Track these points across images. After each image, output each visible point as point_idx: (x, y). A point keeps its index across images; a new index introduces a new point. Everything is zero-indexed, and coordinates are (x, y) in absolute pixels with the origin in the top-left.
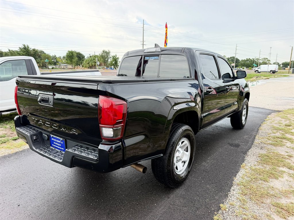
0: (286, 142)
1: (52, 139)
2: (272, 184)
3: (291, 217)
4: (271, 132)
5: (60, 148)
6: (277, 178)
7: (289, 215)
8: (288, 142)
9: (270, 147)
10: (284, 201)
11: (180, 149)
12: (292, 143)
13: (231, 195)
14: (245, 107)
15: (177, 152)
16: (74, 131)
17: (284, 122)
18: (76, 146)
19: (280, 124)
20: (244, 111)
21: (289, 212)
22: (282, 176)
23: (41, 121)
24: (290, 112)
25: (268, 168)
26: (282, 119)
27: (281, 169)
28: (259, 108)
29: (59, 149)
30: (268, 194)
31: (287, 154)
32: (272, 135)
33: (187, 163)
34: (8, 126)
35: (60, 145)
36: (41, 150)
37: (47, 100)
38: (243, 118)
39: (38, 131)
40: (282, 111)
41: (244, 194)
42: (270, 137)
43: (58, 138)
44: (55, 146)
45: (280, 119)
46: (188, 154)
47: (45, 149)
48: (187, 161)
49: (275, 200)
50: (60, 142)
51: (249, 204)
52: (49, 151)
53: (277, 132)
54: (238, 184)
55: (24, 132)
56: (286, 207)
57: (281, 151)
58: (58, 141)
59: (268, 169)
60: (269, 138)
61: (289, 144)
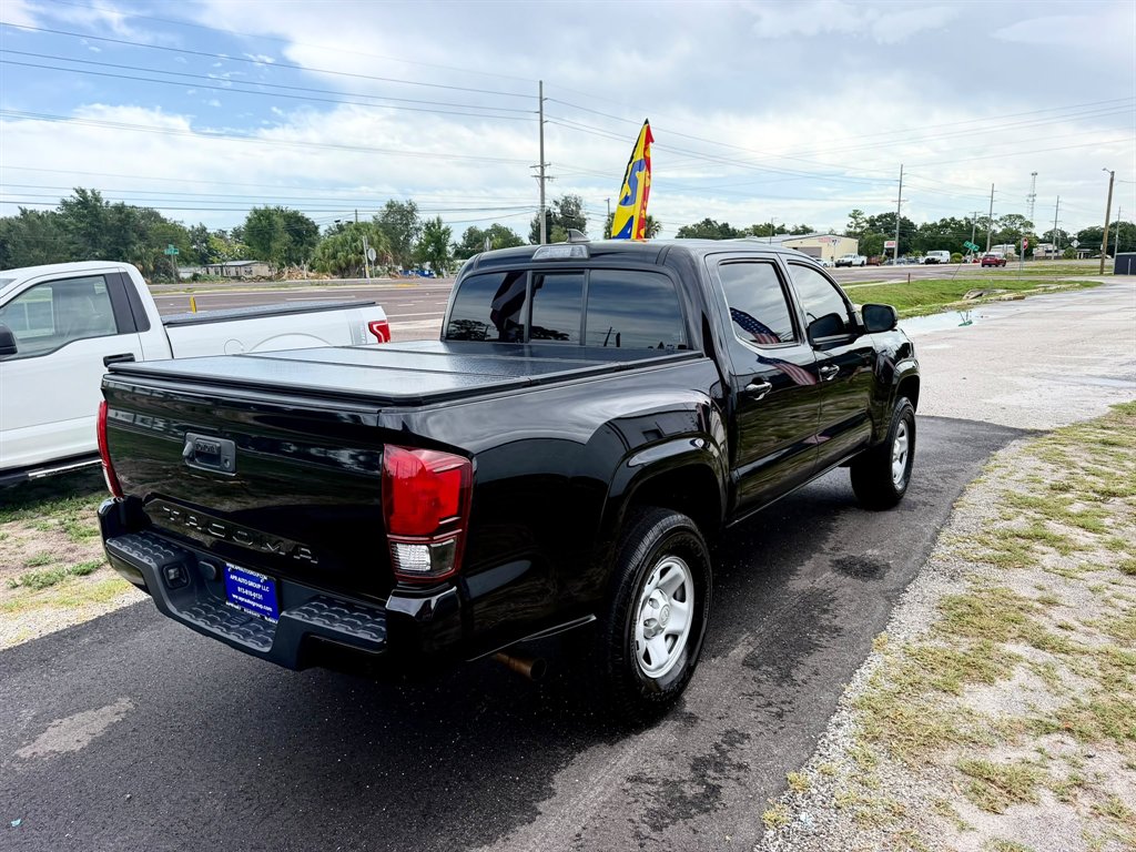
0: (1045, 549)
1: (233, 577)
2: (968, 702)
3: (1015, 806)
4: (997, 515)
5: (261, 606)
6: (988, 681)
7: (1008, 802)
8: (1052, 549)
9: (984, 570)
10: (1000, 758)
11: (656, 595)
12: (1063, 554)
13: (826, 742)
15: (648, 606)
16: (306, 553)
17: (1051, 475)
18: (314, 599)
19: (1032, 485)
20: (900, 442)
21: (1009, 792)
22: (1006, 671)
23: (193, 521)
24: (1079, 433)
25: (964, 645)
26: (1044, 465)
27: (1011, 648)
28: (968, 422)
29: (256, 609)
30: (951, 736)
31: (1038, 594)
32: (1001, 525)
33: (682, 641)
35: (260, 597)
36: (198, 615)
37: (216, 452)
38: (898, 468)
39: (181, 549)
40: (1048, 432)
41: (870, 736)
42: (989, 533)
43: (252, 573)
44: (241, 599)
45: (1038, 464)
46: (687, 607)
47: (208, 610)
48: (681, 633)
49: (970, 756)
50: (259, 586)
51: (883, 771)
52: (222, 615)
53: (1018, 514)
54: (853, 705)
55: (135, 555)
56: (1005, 774)
57: (1021, 584)
58: (251, 584)
59: (962, 649)
60: (986, 538)
61: (1050, 558)
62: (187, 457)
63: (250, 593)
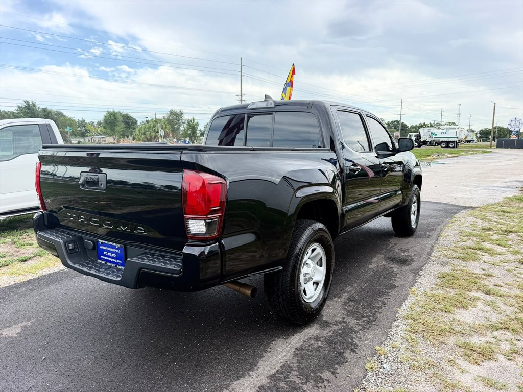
0: (483, 254)
1: (101, 247)
2: (458, 317)
3: (487, 362)
4: (459, 240)
5: (115, 261)
6: (466, 308)
7: (483, 360)
8: (486, 254)
9: (456, 262)
10: (476, 341)
11: (309, 262)
12: (492, 256)
13: (392, 333)
14: (415, 198)
15: (305, 267)
16: (141, 230)
17: (480, 224)
18: (144, 254)
19: (473, 228)
20: (414, 206)
21: (483, 355)
22: (473, 303)
23: (82, 218)
24: (491, 208)
25: (452, 293)
26: (477, 220)
27: (473, 294)
28: (440, 203)
29: (113, 262)
30: (452, 331)
31: (483, 272)
32: (460, 244)
33: (321, 285)
34: (8, 240)
35: (115, 256)
36: (83, 266)
38: (413, 218)
40: (477, 207)
41: (413, 331)
42: (456, 247)
43: (111, 244)
44: (105, 258)
45: (475, 220)
46: (323, 269)
47: (88, 264)
48: (320, 282)
49: (461, 340)
50: (115, 250)
51: (421, 346)
52: (95, 266)
53: (469, 239)
54: (403, 317)
56: (480, 348)
57: (475, 268)
58: (111, 249)
59: (452, 294)
60: (456, 249)
61: (487, 257)
62: (81, 184)
63: (110, 254)
